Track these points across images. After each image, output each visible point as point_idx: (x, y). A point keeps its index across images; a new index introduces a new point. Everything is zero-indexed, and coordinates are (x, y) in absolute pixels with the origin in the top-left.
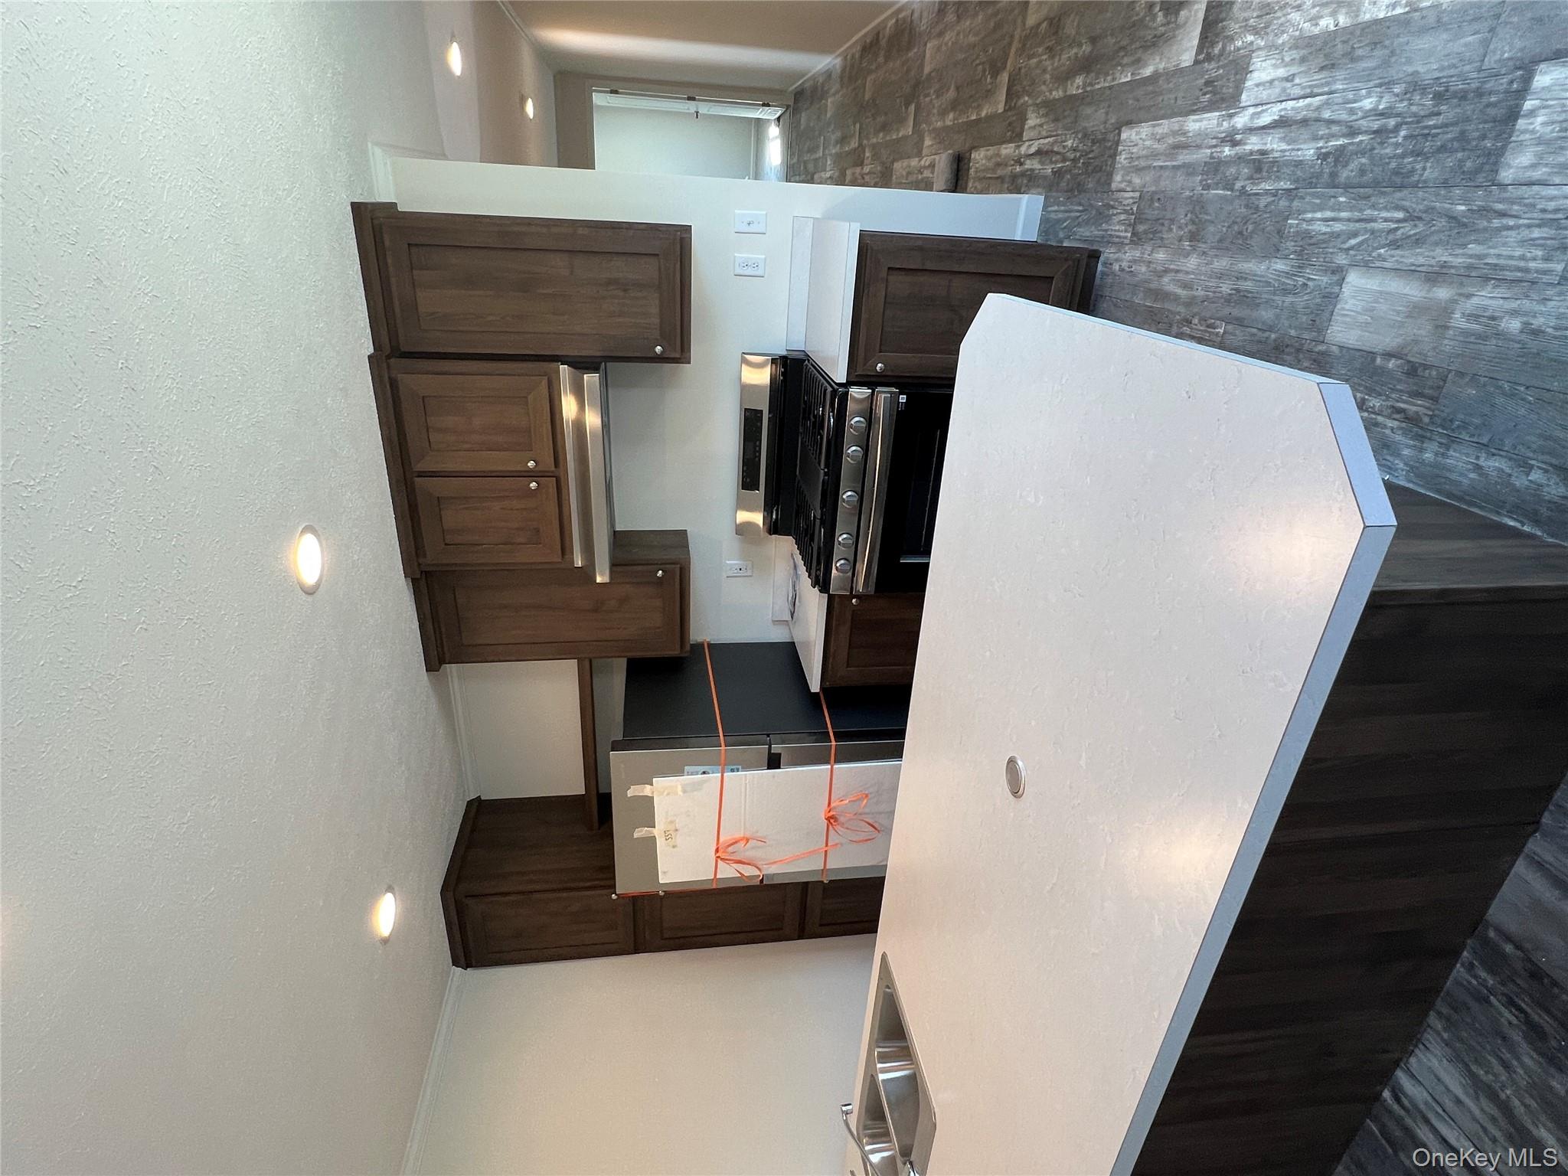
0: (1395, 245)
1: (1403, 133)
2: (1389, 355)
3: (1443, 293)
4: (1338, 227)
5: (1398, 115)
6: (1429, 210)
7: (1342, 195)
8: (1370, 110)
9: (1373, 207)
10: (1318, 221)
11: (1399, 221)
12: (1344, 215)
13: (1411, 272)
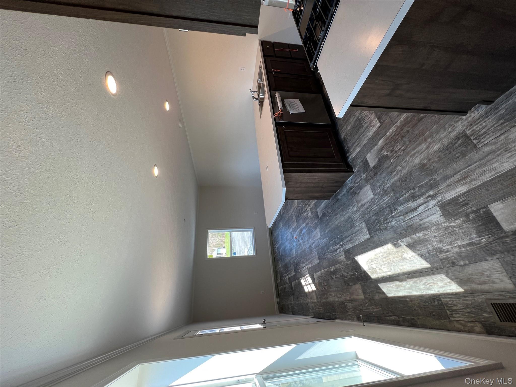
0: (370, 205)
1: (382, 221)
2: (359, 192)
3: (360, 205)
4: (382, 201)
5: (385, 223)
6: (369, 213)
7: (385, 206)
8: (392, 222)
9: (378, 208)
10: (386, 199)
11: (372, 209)
12: (382, 203)
13: (365, 204)
